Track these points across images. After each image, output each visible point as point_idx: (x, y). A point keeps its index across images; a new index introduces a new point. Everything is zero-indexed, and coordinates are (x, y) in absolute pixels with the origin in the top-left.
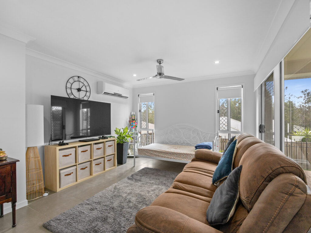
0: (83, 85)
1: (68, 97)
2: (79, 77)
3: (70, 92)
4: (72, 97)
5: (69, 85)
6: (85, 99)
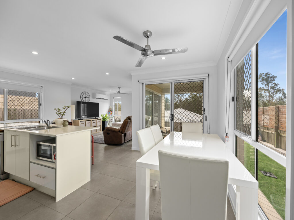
0: (87, 95)
1: (81, 101)
2: (85, 92)
3: (82, 99)
4: (83, 101)
5: (81, 96)
6: (88, 101)
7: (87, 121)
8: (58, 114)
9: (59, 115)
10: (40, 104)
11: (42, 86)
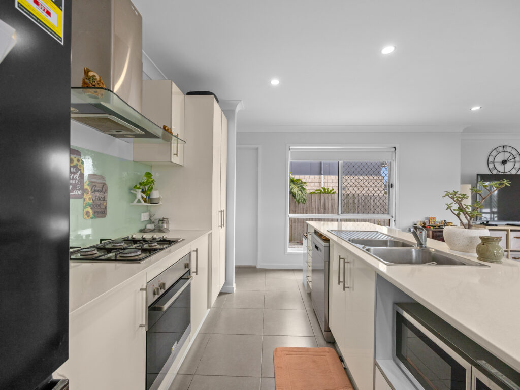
0: (510, 154)
1: (490, 173)
2: (504, 147)
3: (493, 166)
4: (495, 172)
5: (491, 159)
6: (514, 172)
7: (511, 230)
8: (456, 212)
9: (458, 215)
10: (391, 185)
11: (395, 148)
